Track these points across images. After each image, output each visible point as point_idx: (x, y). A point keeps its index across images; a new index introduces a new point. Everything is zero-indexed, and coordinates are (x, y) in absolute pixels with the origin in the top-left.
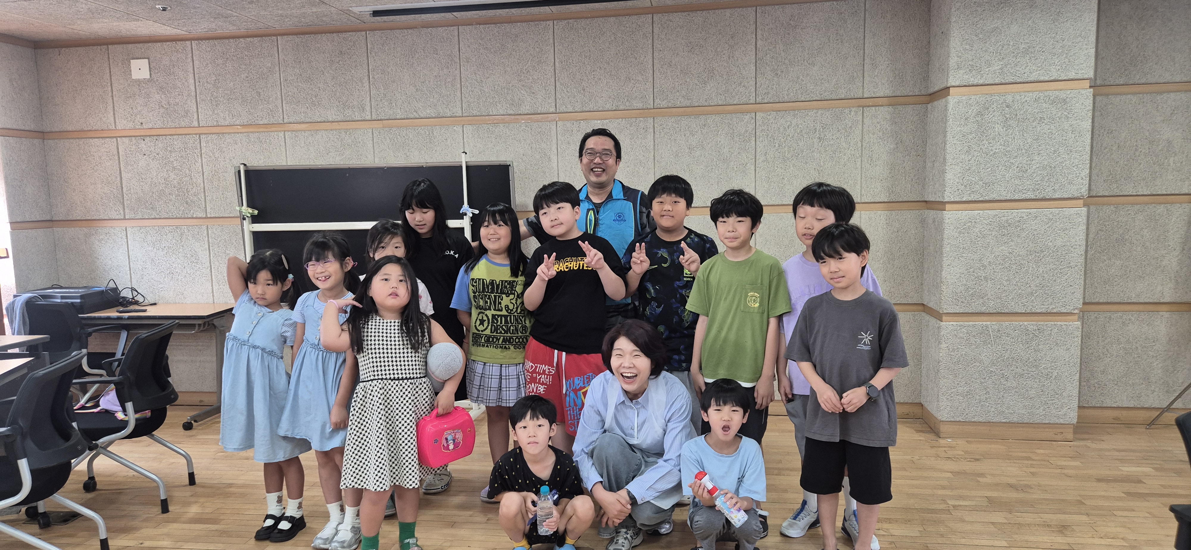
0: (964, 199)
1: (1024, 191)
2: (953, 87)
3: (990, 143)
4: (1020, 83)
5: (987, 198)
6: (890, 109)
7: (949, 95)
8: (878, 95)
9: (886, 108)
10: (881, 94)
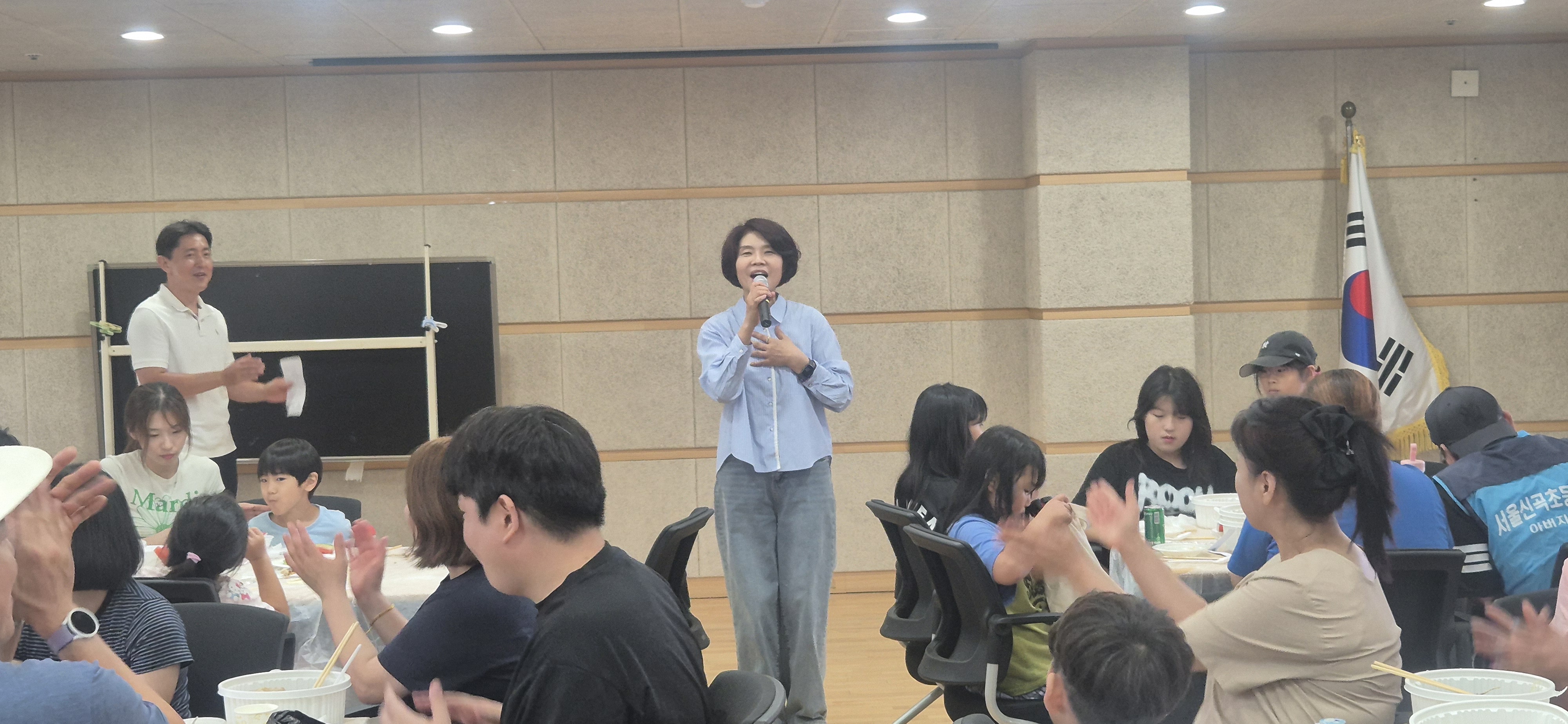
0: (1062, 306)
1: (1126, 297)
2: (1044, 175)
3: (1086, 241)
4: (1115, 172)
5: (1087, 305)
6: (980, 194)
7: (1039, 184)
8: (964, 177)
9: (975, 193)
10: (969, 176)
